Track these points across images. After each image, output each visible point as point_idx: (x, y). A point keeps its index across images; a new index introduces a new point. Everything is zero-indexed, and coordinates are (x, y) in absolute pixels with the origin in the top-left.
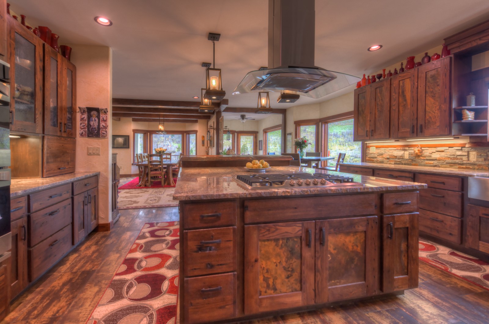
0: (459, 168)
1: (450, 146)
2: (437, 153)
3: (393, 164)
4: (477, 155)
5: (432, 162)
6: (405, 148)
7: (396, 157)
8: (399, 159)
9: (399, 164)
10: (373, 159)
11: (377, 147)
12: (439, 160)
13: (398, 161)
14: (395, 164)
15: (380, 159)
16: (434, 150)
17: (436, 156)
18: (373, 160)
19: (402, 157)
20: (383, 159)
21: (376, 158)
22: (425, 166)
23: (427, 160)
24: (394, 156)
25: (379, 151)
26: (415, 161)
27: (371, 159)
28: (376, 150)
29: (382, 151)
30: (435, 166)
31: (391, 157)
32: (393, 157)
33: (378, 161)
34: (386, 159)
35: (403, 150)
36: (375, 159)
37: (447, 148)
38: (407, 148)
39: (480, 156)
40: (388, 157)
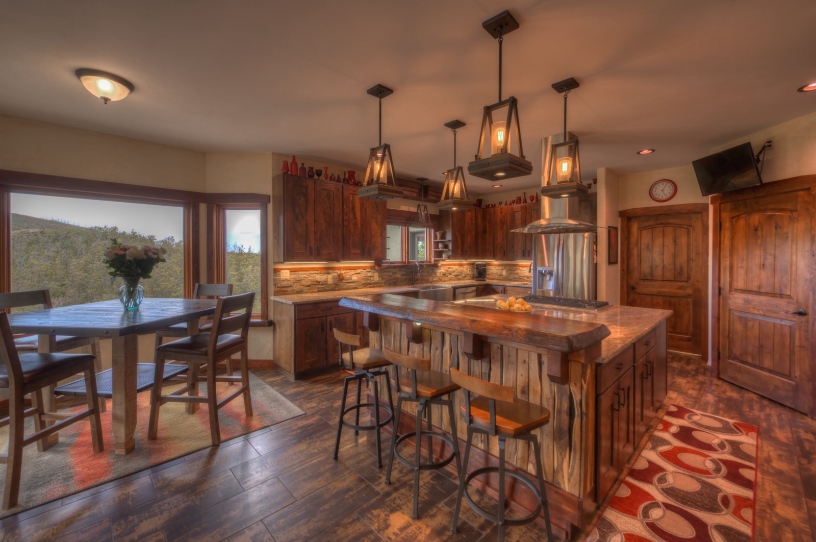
0: (370, 287)
1: (364, 268)
2: (355, 275)
3: (316, 292)
4: (379, 276)
5: (352, 284)
6: (328, 270)
7: (320, 282)
8: (322, 285)
9: (322, 291)
10: (286, 289)
11: (292, 271)
12: (357, 282)
13: (322, 288)
14: (319, 291)
15: (297, 287)
16: (353, 272)
17: (355, 278)
18: (287, 291)
19: (325, 283)
20: (302, 287)
21: (291, 286)
22: (347, 289)
23: (349, 283)
24: (317, 282)
25: (296, 276)
26: (338, 285)
27: (284, 289)
28: (290, 274)
29: (302, 275)
30: (355, 288)
31: (313, 283)
32: (315, 283)
33: (295, 290)
34: (306, 286)
35: (327, 273)
36: (290, 289)
37: (362, 270)
38: (331, 271)
39: (380, 276)
40: (309, 283)
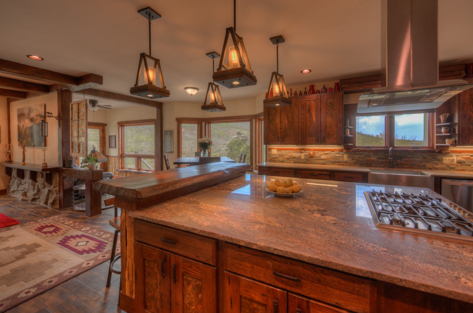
0: (338, 165)
1: (333, 151)
2: (324, 155)
3: (293, 163)
4: (348, 157)
5: (321, 161)
6: (301, 151)
7: (295, 157)
8: (297, 159)
9: (297, 163)
10: (275, 159)
11: (278, 150)
12: (326, 160)
13: (297, 161)
14: (294, 163)
15: (281, 159)
16: (322, 153)
17: (323, 157)
18: (275, 160)
19: (299, 158)
20: (284, 159)
21: (277, 158)
22: (316, 164)
23: (318, 160)
24: (293, 157)
25: (280, 153)
26: (309, 160)
27: (273, 159)
28: (277, 152)
29: (283, 152)
30: (323, 164)
31: (291, 158)
32: (292, 158)
33: (279, 160)
34: (286, 159)
35: (300, 152)
36: (277, 159)
37: (331, 152)
38: (303, 151)
39: (349, 157)
40: (288, 157)
